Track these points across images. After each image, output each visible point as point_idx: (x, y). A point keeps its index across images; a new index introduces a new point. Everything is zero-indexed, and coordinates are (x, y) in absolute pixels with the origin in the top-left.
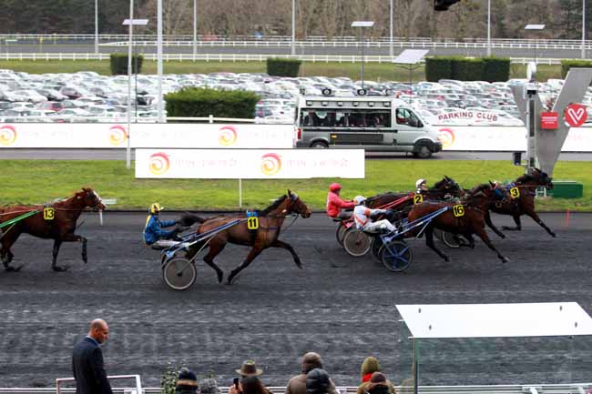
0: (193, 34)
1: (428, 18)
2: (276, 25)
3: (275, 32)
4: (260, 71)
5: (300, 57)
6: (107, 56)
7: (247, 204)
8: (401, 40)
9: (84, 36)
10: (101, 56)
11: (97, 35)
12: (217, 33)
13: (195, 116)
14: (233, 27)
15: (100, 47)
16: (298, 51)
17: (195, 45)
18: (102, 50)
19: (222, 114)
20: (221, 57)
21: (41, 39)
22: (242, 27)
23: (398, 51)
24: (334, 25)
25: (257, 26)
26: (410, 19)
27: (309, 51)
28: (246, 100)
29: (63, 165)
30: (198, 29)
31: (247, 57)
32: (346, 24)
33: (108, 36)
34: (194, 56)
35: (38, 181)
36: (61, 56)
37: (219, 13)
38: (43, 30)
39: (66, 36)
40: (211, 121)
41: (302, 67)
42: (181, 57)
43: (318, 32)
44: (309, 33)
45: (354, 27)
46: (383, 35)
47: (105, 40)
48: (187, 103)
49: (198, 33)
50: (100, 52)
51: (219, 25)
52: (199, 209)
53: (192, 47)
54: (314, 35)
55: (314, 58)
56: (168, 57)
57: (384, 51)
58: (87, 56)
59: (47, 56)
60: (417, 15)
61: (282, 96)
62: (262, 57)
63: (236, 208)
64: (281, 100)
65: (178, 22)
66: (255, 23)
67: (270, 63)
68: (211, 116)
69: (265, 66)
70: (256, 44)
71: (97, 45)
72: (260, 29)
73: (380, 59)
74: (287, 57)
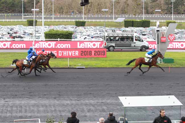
0: (52, 13)
1: (125, 8)
2: (78, 10)
3: (78, 13)
4: (73, 25)
5: (86, 20)
6: (26, 20)
7: (70, 66)
8: (117, 15)
9: (19, 14)
10: (24, 20)
11: (23, 14)
12: (60, 13)
13: (53, 39)
14: (65, 11)
15: (24, 17)
16: (85, 18)
17: (53, 17)
18: (24, 18)
19: (62, 38)
20: (61, 20)
21: (6, 15)
22: (68, 11)
23: (116, 18)
24: (96, 10)
25: (72, 11)
26: (119, 8)
27: (88, 18)
28: (69, 34)
29: (13, 54)
30: (54, 12)
31: (69, 20)
32: (100, 10)
33: (26, 14)
34: (53, 20)
35: (6, 59)
36: (12, 20)
37: (61, 7)
38: (6, 12)
39: (13, 14)
40: (59, 40)
41: (86, 23)
42: (49, 20)
43: (91, 13)
44: (88, 13)
45: (102, 11)
46: (111, 13)
47: (25, 15)
48: (51, 34)
49: (54, 13)
50: (24, 19)
51: (60, 10)
52: (56, 68)
53: (52, 17)
54: (90, 13)
55: (90, 20)
56: (45, 20)
57: (112, 18)
58: (20, 20)
59: (8, 20)
60: (121, 7)
61: (80, 32)
62: (74, 20)
63: (67, 67)
64: (80, 34)
65: (48, 10)
66: (71, 10)
67: (76, 22)
68: (59, 39)
69: (75, 23)
70: (72, 16)
71: (23, 17)
72: (73, 11)
73: (110, 20)
74: (81, 20)
